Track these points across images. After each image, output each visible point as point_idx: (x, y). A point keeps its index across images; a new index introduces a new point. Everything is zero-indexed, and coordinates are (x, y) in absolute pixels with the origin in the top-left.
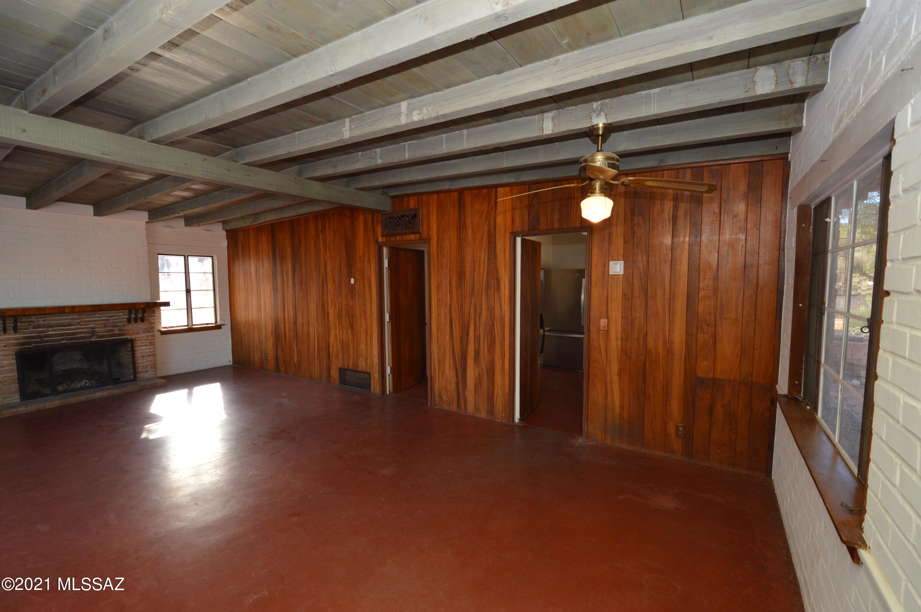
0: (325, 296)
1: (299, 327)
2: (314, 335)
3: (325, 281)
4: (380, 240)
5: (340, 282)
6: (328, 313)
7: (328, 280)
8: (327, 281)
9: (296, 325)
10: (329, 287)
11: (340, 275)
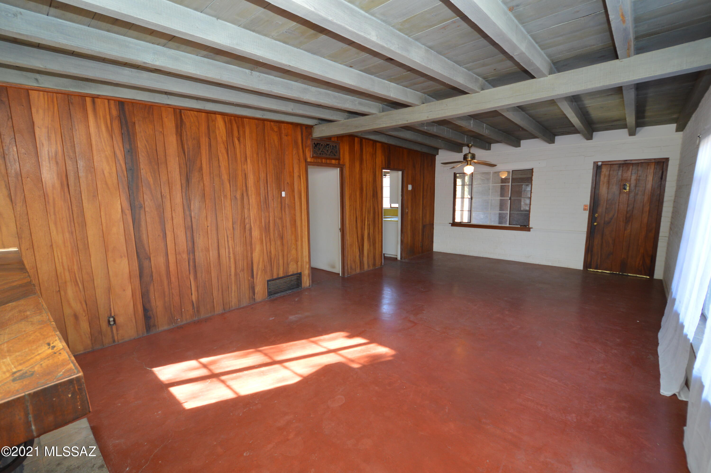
0: (246, 211)
1: (200, 256)
2: (229, 257)
3: (245, 194)
4: (309, 160)
5: (267, 196)
6: (251, 229)
7: (250, 193)
8: (247, 195)
9: (194, 252)
10: (250, 201)
11: (266, 188)
